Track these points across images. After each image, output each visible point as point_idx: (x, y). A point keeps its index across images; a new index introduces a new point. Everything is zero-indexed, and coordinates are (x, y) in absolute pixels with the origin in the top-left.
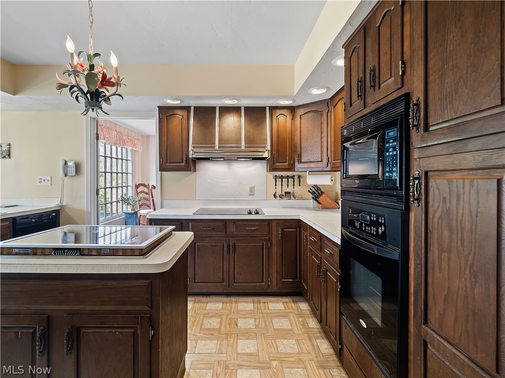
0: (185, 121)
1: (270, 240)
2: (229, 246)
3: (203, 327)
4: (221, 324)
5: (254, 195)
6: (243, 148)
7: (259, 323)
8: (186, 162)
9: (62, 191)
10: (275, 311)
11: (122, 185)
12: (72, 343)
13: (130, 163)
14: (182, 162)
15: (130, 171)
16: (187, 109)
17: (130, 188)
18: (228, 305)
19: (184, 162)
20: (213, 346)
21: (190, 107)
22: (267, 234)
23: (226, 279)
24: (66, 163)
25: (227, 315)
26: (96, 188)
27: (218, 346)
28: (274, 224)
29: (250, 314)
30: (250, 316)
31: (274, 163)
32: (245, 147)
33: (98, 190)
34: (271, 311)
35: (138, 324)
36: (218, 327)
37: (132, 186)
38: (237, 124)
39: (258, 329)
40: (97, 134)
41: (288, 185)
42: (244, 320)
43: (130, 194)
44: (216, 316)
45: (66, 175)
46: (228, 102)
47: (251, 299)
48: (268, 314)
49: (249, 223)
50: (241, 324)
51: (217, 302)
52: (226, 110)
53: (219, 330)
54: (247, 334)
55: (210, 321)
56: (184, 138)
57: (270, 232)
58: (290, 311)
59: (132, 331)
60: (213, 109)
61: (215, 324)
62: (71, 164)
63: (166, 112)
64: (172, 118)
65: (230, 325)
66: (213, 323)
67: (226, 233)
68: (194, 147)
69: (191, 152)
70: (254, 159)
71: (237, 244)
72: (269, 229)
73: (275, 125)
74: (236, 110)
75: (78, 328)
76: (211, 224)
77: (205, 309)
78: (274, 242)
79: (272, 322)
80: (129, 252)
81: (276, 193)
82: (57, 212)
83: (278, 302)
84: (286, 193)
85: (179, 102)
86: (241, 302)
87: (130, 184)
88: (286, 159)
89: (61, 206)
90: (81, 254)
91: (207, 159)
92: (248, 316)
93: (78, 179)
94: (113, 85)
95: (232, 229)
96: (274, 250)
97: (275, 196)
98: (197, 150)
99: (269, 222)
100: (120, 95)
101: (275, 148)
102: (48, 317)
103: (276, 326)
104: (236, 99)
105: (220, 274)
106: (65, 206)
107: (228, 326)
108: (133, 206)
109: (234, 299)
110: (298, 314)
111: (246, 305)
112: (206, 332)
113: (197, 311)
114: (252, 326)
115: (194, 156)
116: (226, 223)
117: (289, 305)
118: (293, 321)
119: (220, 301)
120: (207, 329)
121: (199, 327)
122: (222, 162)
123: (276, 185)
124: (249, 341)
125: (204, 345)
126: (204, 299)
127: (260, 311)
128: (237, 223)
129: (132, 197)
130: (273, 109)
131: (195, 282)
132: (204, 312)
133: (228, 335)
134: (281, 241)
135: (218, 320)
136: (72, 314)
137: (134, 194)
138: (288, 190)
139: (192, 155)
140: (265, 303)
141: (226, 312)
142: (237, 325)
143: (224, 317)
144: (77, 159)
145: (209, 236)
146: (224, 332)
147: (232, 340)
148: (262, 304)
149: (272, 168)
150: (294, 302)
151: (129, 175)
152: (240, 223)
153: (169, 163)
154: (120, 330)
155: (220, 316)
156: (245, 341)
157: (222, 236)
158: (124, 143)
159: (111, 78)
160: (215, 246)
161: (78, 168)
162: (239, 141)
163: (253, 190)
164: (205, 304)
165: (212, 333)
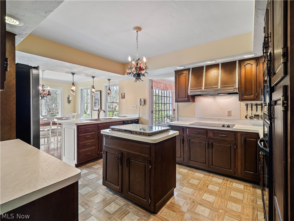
0: (187, 76)
1: (236, 144)
2: (208, 144)
3: (189, 182)
4: (199, 183)
5: (231, 116)
6: (219, 88)
7: (221, 190)
8: (188, 97)
9: (140, 111)
10: (235, 188)
11: (164, 109)
12: (128, 164)
13: (171, 98)
14: (186, 98)
15: (171, 102)
16: (188, 70)
17: (171, 111)
18: (207, 176)
19: (187, 97)
20: (190, 191)
21: (190, 69)
22: (233, 140)
23: (207, 162)
24: (141, 100)
25: (204, 181)
26: (151, 110)
27: (193, 192)
28: (239, 135)
29: (219, 184)
30: (218, 185)
31: (242, 96)
32: (221, 87)
33: (152, 111)
34: (233, 187)
35: (146, 162)
36: (197, 184)
37: (172, 110)
38: (216, 74)
39: (219, 193)
40: (152, 86)
41: (257, 110)
42: (213, 186)
43: (171, 114)
44: (198, 179)
45: (141, 105)
46: (209, 63)
47: (223, 178)
48: (230, 188)
49: (221, 132)
50: (210, 187)
51: (201, 173)
52: (209, 67)
53: (197, 186)
54: (211, 193)
55: (194, 180)
56: (186, 85)
57: (236, 139)
58: (247, 191)
59: (144, 164)
60: (202, 67)
61: (196, 183)
62: (142, 100)
63: (178, 73)
64: (181, 75)
65: (204, 185)
66: (195, 182)
67: (207, 136)
68: (191, 90)
69: (189, 92)
70: (229, 94)
71: (214, 144)
72: (235, 137)
73: (243, 71)
74: (216, 66)
75: (129, 159)
76: (198, 130)
77: (194, 175)
78: (239, 146)
79: (230, 192)
80: (145, 134)
81: (247, 115)
82: (138, 120)
83: (240, 184)
84: (255, 115)
85: (183, 67)
86: (215, 177)
87: (171, 109)
88: (252, 93)
89: (139, 117)
90: (131, 133)
91: (200, 95)
92: (216, 185)
93: (145, 106)
94: (143, 70)
95: (211, 135)
96: (239, 151)
97: (246, 117)
98: (192, 91)
99: (235, 133)
100: (147, 73)
101: (243, 86)
102: (122, 153)
103: (232, 195)
104: (214, 60)
105: (204, 159)
106: (141, 117)
107: (202, 186)
108: (171, 120)
109: (211, 175)
110: (252, 194)
111: (218, 180)
112: (189, 184)
113: (189, 174)
114: (216, 190)
115: (191, 94)
116: (207, 131)
117: (248, 188)
118: (246, 196)
119: (203, 174)
120: (190, 183)
121: (187, 181)
122: (210, 97)
123: (247, 110)
124: (211, 196)
125: (186, 189)
126: (195, 170)
127: (226, 185)
128: (214, 131)
129: (172, 115)
130: (241, 61)
131: (190, 160)
132: (193, 176)
133: (200, 189)
134: (244, 146)
135: (198, 181)
136: (128, 153)
137: (173, 114)
138: (257, 114)
139: (190, 93)
140: (231, 182)
141: (204, 179)
142: (207, 187)
143: (202, 181)
144: (145, 98)
145: (198, 137)
146: (199, 188)
147: (201, 192)
148: (228, 182)
149: (241, 99)
150: (253, 187)
151: (170, 104)
152: (216, 132)
153: (180, 98)
154: (141, 163)
155: (200, 180)
156: (208, 195)
157: (205, 138)
158: (167, 89)
159: (143, 67)
160: (201, 143)
161: (145, 101)
162: (217, 84)
163: (230, 113)
164: (194, 173)
165: (193, 186)
